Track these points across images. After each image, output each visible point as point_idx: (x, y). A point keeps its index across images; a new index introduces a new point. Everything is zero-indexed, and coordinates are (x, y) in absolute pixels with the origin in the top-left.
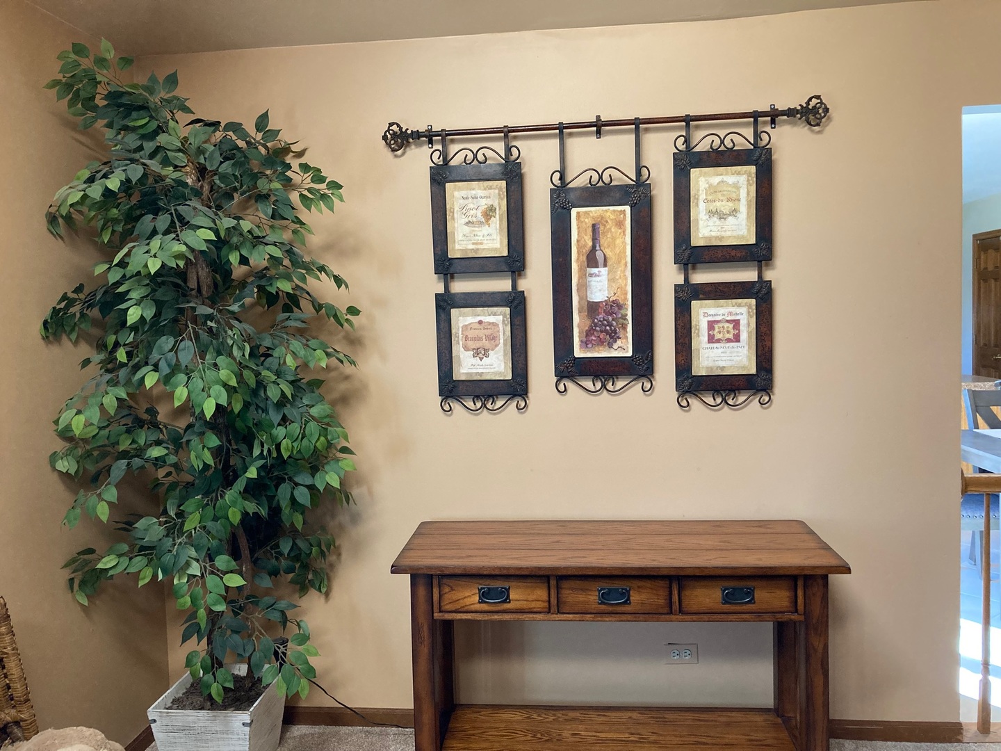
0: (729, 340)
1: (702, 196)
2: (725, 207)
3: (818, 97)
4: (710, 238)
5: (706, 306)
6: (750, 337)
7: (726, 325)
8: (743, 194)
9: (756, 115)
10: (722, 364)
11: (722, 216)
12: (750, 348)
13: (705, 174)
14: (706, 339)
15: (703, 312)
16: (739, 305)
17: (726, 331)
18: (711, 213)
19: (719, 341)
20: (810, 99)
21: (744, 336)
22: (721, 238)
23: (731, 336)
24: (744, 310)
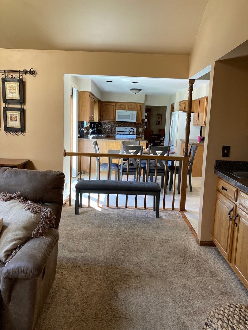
0: (15, 120)
1: (8, 88)
2: (13, 91)
3: (32, 69)
4: (10, 98)
5: (10, 112)
6: (19, 120)
7: (14, 117)
8: (17, 88)
9: (19, 71)
10: (13, 125)
11: (12, 93)
12: (19, 122)
13: (8, 83)
14: (10, 119)
15: (9, 113)
16: (17, 113)
17: (14, 118)
18: (10, 92)
19: (13, 120)
20: (31, 69)
21: (18, 119)
22: (12, 98)
23: (15, 119)
24: (18, 114)
